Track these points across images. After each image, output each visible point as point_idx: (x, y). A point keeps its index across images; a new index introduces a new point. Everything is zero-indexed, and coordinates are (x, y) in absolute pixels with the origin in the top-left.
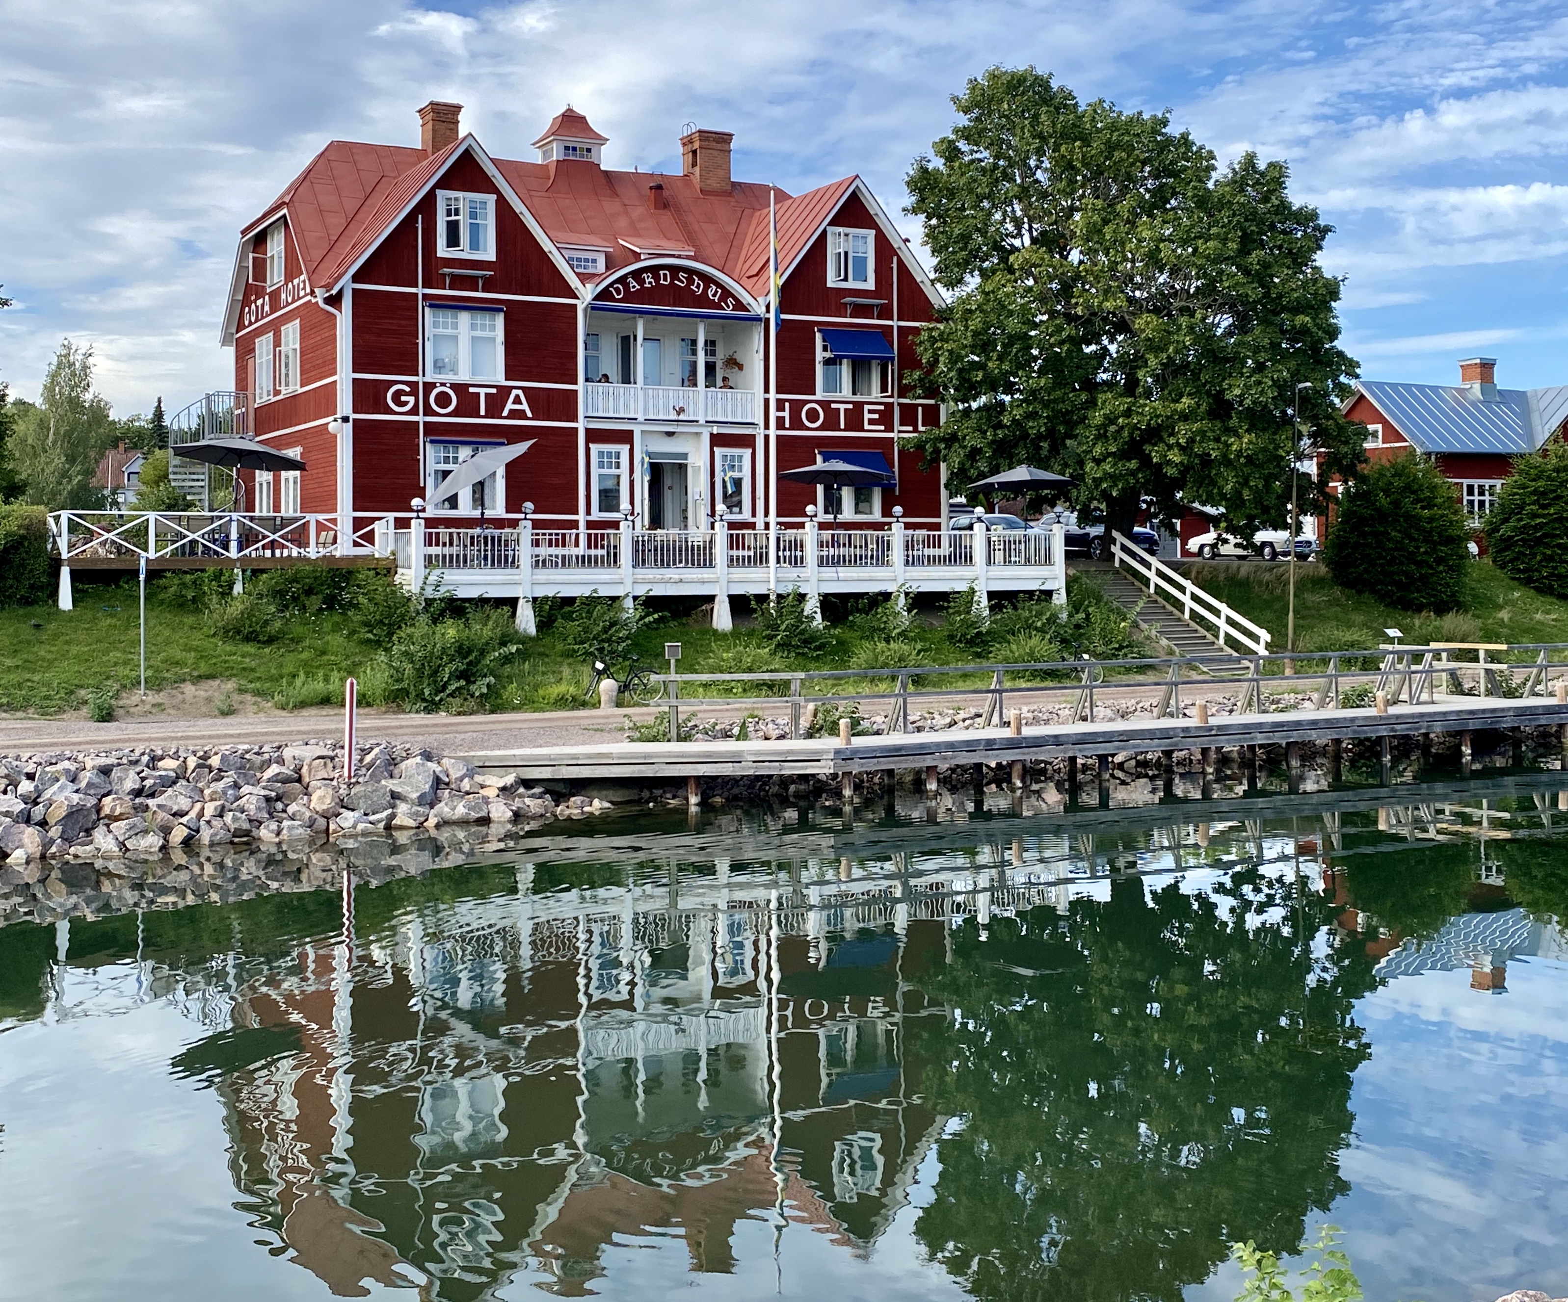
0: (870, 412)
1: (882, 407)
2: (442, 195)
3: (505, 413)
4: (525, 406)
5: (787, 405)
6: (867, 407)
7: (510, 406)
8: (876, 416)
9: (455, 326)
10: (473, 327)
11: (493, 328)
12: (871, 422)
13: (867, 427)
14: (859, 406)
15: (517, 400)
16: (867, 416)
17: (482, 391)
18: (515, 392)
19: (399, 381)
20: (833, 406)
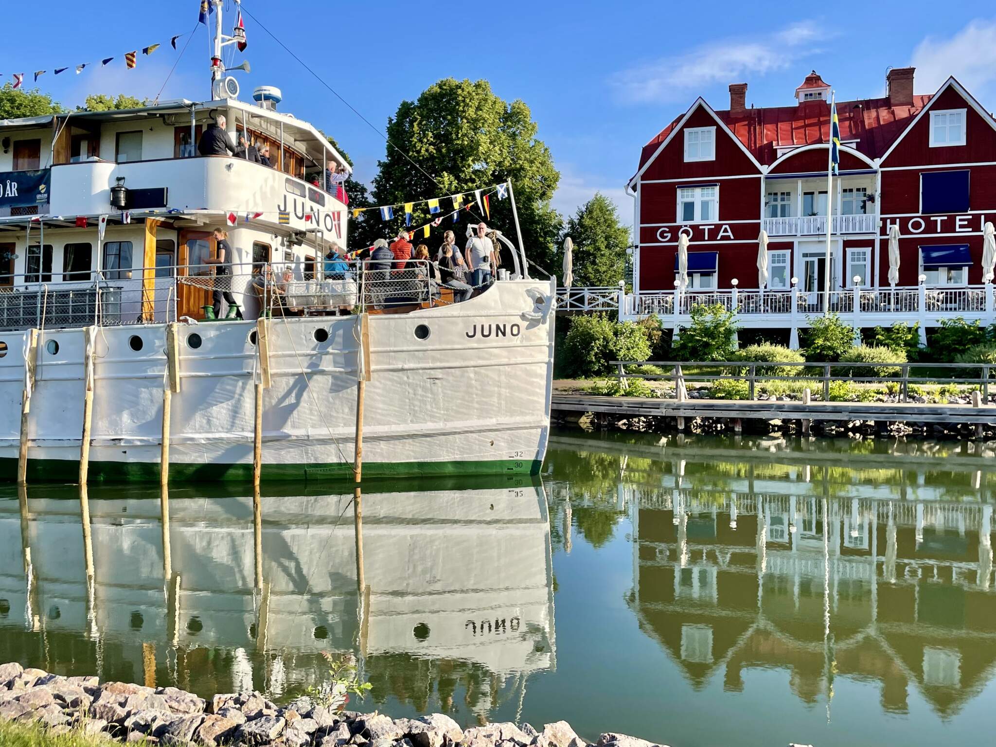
0: (960, 220)
1: (970, 217)
2: (687, 130)
3: (719, 238)
4: (730, 233)
5: (898, 220)
6: (958, 218)
7: (721, 234)
8: (966, 223)
9: (693, 196)
10: (702, 195)
11: (713, 195)
12: (961, 226)
13: (958, 229)
14: (952, 217)
15: (726, 231)
16: (958, 223)
17: (706, 228)
18: (724, 227)
19: (664, 226)
20: (932, 219)
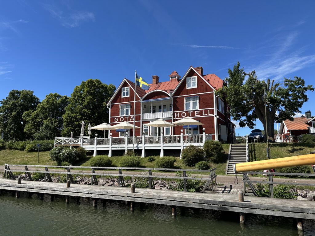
0: (197, 112)
1: (199, 111)
2: (122, 88)
4: (133, 119)
5: (178, 113)
6: (196, 111)
7: (131, 119)
8: (198, 113)
10: (126, 107)
11: (129, 107)
12: (197, 114)
13: (196, 115)
14: (194, 111)
16: (196, 113)
17: (127, 117)
19: (116, 117)
20: (188, 112)
